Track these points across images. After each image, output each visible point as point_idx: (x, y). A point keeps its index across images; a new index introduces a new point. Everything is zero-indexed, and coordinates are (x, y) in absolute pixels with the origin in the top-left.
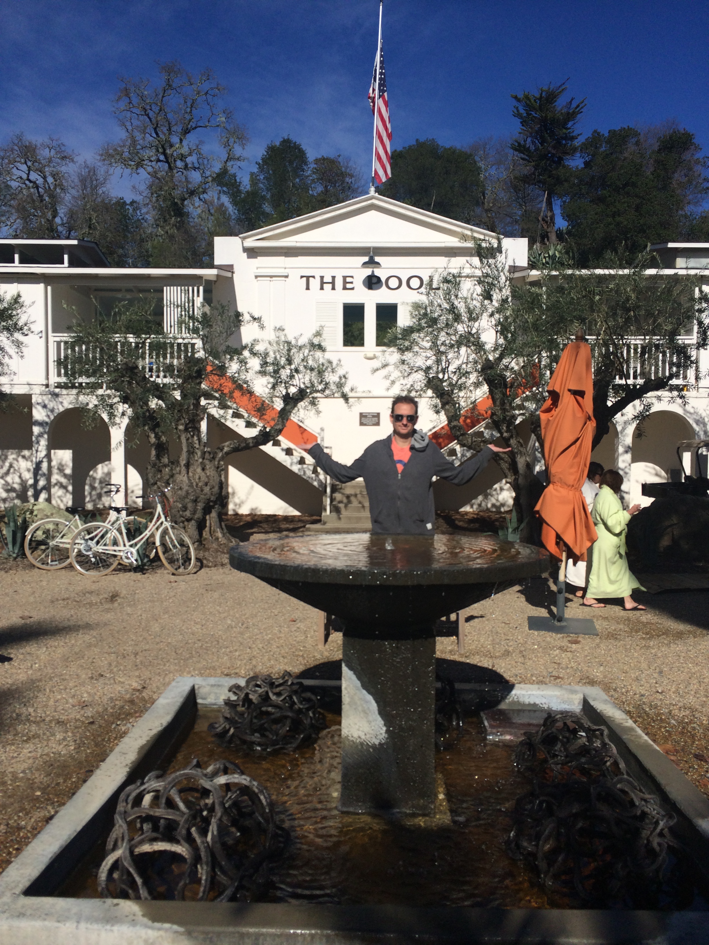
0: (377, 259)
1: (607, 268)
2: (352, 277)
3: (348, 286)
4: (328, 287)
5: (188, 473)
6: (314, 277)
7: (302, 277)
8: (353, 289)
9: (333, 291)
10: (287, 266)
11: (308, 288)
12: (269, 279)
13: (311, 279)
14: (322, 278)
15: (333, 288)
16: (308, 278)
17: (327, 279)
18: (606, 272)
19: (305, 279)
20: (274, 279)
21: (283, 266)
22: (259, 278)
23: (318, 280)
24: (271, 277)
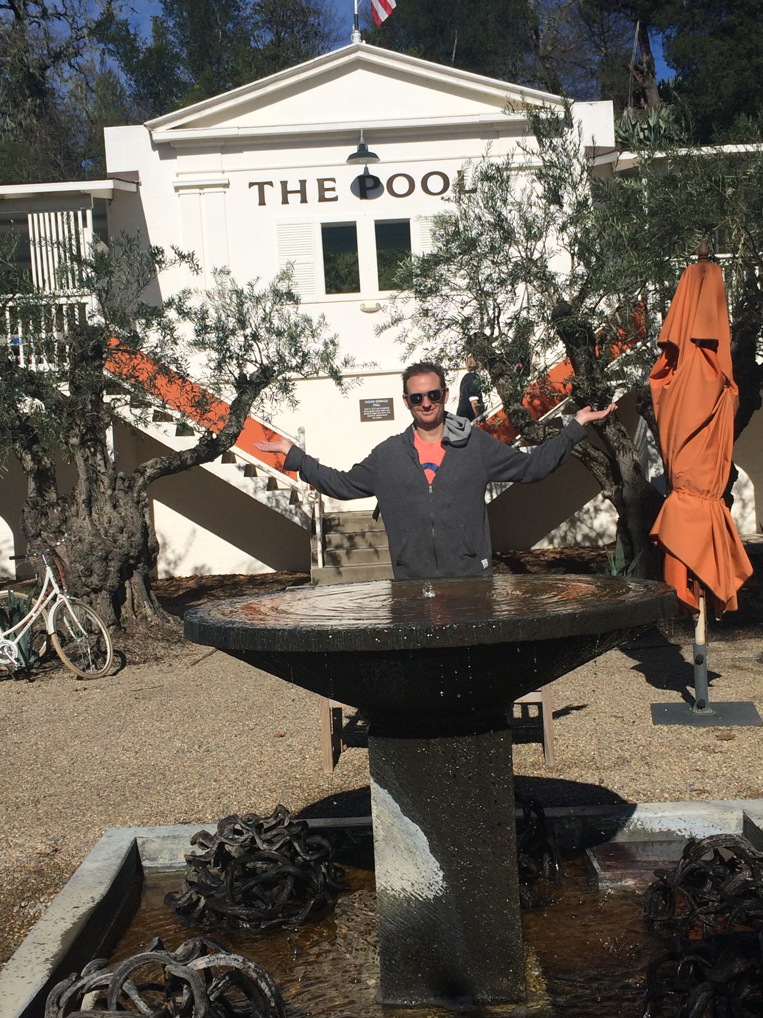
0: (372, 148)
1: (742, 142)
2: (333, 180)
3: (328, 195)
4: (295, 199)
5: (90, 514)
6: (271, 184)
7: (251, 185)
8: (335, 199)
9: (304, 205)
10: (226, 169)
11: (262, 202)
12: (198, 190)
13: (266, 187)
14: (284, 184)
15: (304, 200)
16: (261, 186)
17: (293, 185)
18: (741, 148)
19: (256, 187)
20: (206, 190)
21: (221, 169)
22: (181, 191)
23: (278, 187)
24: (201, 187)
